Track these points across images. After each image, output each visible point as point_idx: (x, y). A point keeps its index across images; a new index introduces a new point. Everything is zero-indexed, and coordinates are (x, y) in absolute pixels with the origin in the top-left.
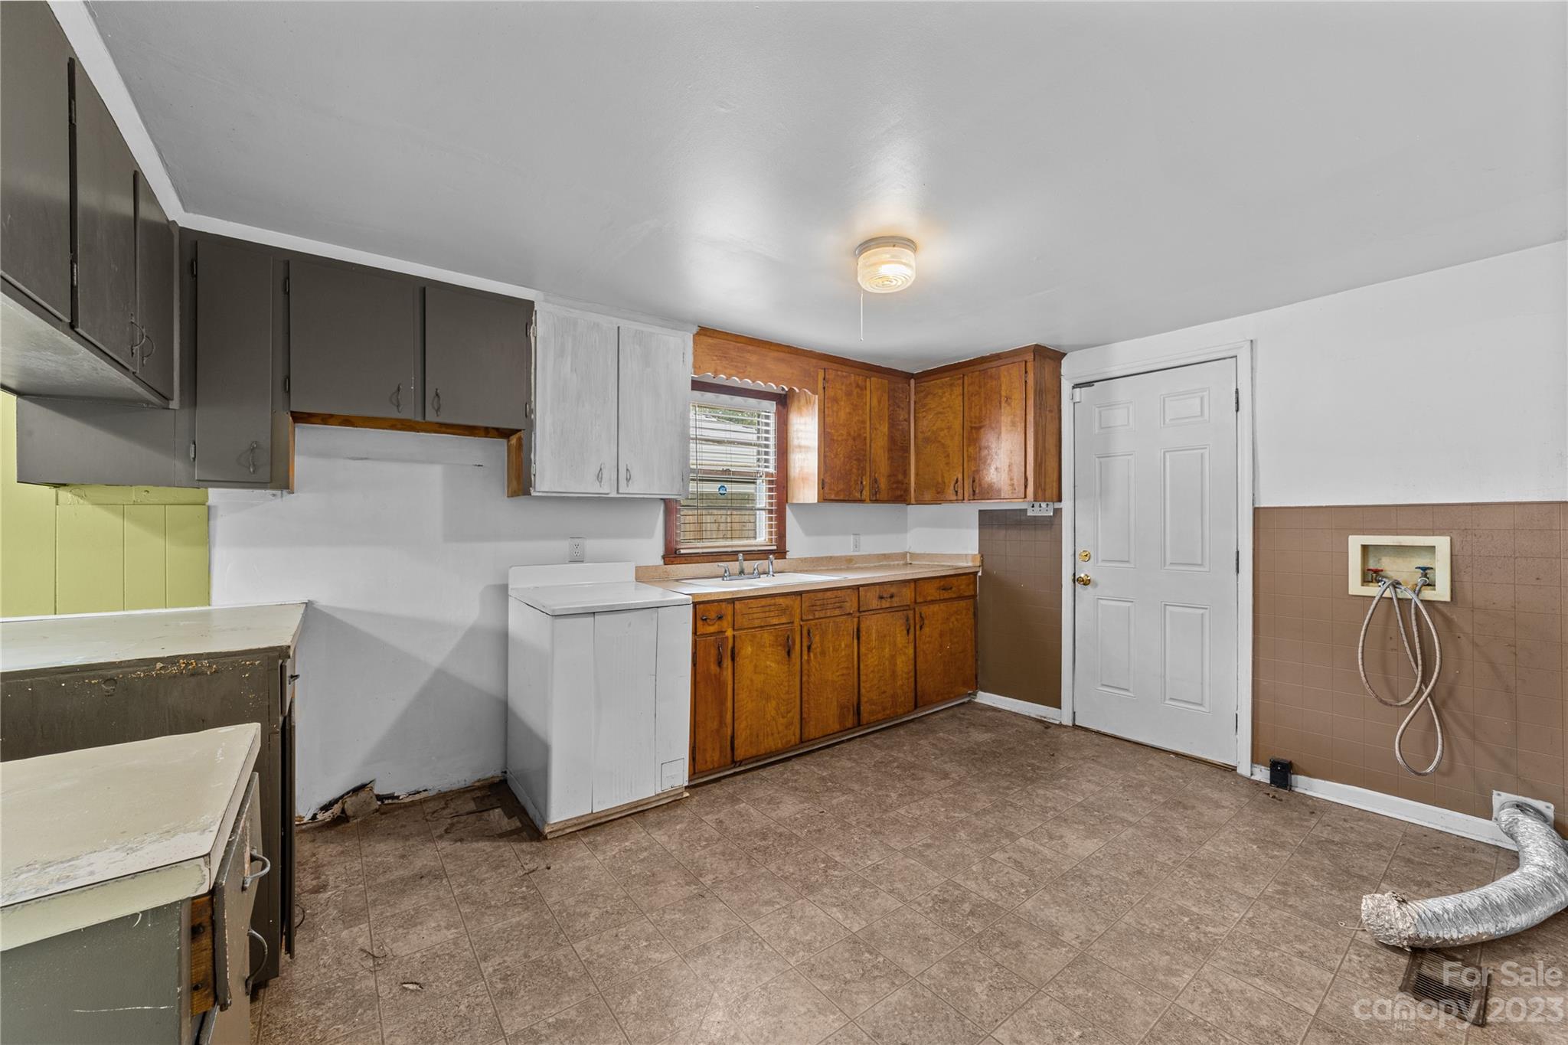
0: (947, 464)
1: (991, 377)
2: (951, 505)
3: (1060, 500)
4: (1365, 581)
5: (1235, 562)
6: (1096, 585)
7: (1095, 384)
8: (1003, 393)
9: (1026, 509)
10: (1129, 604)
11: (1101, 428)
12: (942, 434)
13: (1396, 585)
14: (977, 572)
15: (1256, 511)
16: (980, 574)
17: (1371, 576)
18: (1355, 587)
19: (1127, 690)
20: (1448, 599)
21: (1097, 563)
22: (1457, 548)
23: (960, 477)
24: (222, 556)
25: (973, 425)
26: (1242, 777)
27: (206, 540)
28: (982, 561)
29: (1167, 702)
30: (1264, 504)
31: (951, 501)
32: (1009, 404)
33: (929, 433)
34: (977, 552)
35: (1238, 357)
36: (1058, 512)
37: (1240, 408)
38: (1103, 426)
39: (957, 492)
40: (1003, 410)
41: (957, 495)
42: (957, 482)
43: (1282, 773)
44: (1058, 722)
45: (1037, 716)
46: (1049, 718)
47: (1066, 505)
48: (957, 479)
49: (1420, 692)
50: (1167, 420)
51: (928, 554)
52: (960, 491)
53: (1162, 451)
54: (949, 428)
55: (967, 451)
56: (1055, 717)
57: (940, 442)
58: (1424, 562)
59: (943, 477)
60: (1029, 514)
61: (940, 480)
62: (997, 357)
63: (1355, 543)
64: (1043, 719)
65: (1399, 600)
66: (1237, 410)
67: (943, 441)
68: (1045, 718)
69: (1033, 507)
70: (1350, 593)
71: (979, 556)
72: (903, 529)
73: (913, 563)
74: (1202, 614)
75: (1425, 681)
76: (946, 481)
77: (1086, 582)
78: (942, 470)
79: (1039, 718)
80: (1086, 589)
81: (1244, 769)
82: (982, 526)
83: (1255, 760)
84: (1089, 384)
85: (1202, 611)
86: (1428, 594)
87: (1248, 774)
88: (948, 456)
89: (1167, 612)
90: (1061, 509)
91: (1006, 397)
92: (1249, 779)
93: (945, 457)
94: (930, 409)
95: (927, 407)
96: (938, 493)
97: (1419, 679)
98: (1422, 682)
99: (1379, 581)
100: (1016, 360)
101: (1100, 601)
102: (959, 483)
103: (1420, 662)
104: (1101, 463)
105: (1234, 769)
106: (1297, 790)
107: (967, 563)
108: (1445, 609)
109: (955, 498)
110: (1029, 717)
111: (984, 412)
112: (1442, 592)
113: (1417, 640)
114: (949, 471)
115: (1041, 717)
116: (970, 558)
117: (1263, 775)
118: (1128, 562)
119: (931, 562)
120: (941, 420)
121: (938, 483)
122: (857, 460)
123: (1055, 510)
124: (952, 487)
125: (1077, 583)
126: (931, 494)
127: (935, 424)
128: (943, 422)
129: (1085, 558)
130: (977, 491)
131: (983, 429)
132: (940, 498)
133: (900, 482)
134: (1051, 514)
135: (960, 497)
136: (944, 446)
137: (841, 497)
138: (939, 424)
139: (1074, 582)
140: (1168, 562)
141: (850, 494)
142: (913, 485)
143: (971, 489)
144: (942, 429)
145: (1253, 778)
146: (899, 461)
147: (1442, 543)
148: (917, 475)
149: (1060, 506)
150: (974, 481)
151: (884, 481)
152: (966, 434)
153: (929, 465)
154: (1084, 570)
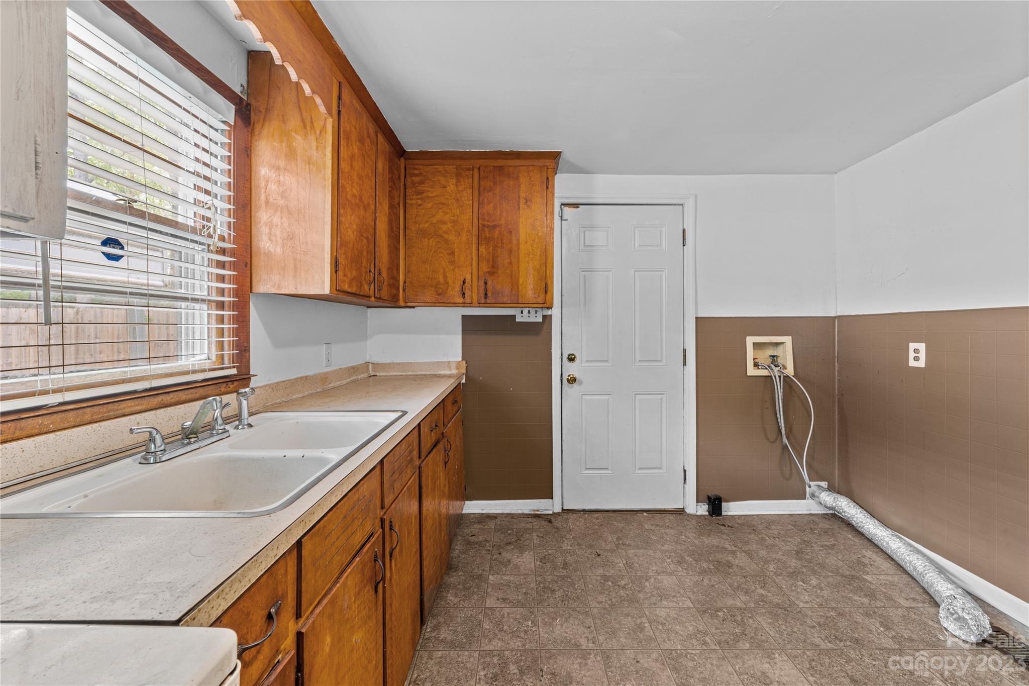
0: (452, 262)
1: (509, 176)
3: (551, 307)
4: (754, 367)
5: (682, 357)
6: (581, 383)
7: (580, 206)
8: (522, 195)
9: (515, 316)
10: (606, 397)
11: (585, 246)
12: (445, 228)
15: (698, 321)
19: (607, 469)
20: (792, 375)
21: (582, 363)
22: (796, 344)
23: (468, 280)
26: (689, 515)
28: (467, 369)
29: (637, 472)
30: (700, 315)
31: (455, 304)
32: (529, 207)
33: (426, 225)
34: (461, 359)
35: (685, 206)
36: (547, 319)
37: (686, 243)
38: (586, 244)
39: (464, 294)
40: (521, 212)
41: (464, 298)
42: (464, 282)
44: (551, 512)
45: (531, 511)
46: (542, 510)
47: (555, 312)
48: (465, 279)
50: (637, 245)
51: (399, 364)
52: (467, 293)
53: (633, 270)
54: (455, 222)
55: (478, 251)
56: (546, 508)
57: (441, 236)
59: (445, 276)
60: (518, 320)
61: (441, 279)
62: (517, 155)
63: (750, 340)
64: (536, 512)
66: (684, 245)
67: (446, 236)
68: (538, 511)
69: (522, 313)
70: (748, 374)
71: (463, 363)
72: (363, 336)
73: (378, 374)
74: (661, 399)
76: (450, 281)
77: (572, 380)
78: (444, 270)
79: (533, 513)
80: (572, 388)
81: (691, 508)
82: (465, 331)
83: (699, 500)
84: (576, 205)
85: (661, 396)
87: (694, 512)
88: (453, 253)
90: (551, 316)
91: (525, 199)
92: (695, 515)
93: (449, 254)
94: (428, 197)
95: (424, 195)
96: (439, 294)
99: (759, 366)
100: (535, 164)
101: (583, 396)
102: (466, 284)
104: (585, 277)
105: (685, 511)
106: (724, 514)
107: (451, 370)
108: (789, 381)
109: (461, 300)
110: (523, 514)
111: (498, 211)
112: (790, 370)
114: (453, 270)
115: (534, 511)
116: (453, 366)
117: (703, 510)
118: (607, 361)
119: (403, 372)
120: (444, 212)
121: (438, 283)
122: (367, 238)
123: (544, 317)
124: (458, 288)
125: (565, 381)
126: (429, 295)
127: (433, 216)
128: (445, 213)
129: (571, 359)
130: (489, 294)
131: (498, 229)
132: (441, 300)
133: (395, 279)
134: (541, 320)
135: (468, 300)
136: (447, 241)
137: (353, 290)
138: (440, 216)
139: (562, 380)
140: (638, 359)
141: (361, 286)
142: (401, 283)
143: (482, 292)
144: (445, 223)
145: (698, 514)
146: (394, 250)
147: (788, 340)
148: (408, 271)
149: (549, 312)
150: (486, 283)
151: (384, 274)
152: (475, 232)
153: (424, 262)
154: (572, 369)
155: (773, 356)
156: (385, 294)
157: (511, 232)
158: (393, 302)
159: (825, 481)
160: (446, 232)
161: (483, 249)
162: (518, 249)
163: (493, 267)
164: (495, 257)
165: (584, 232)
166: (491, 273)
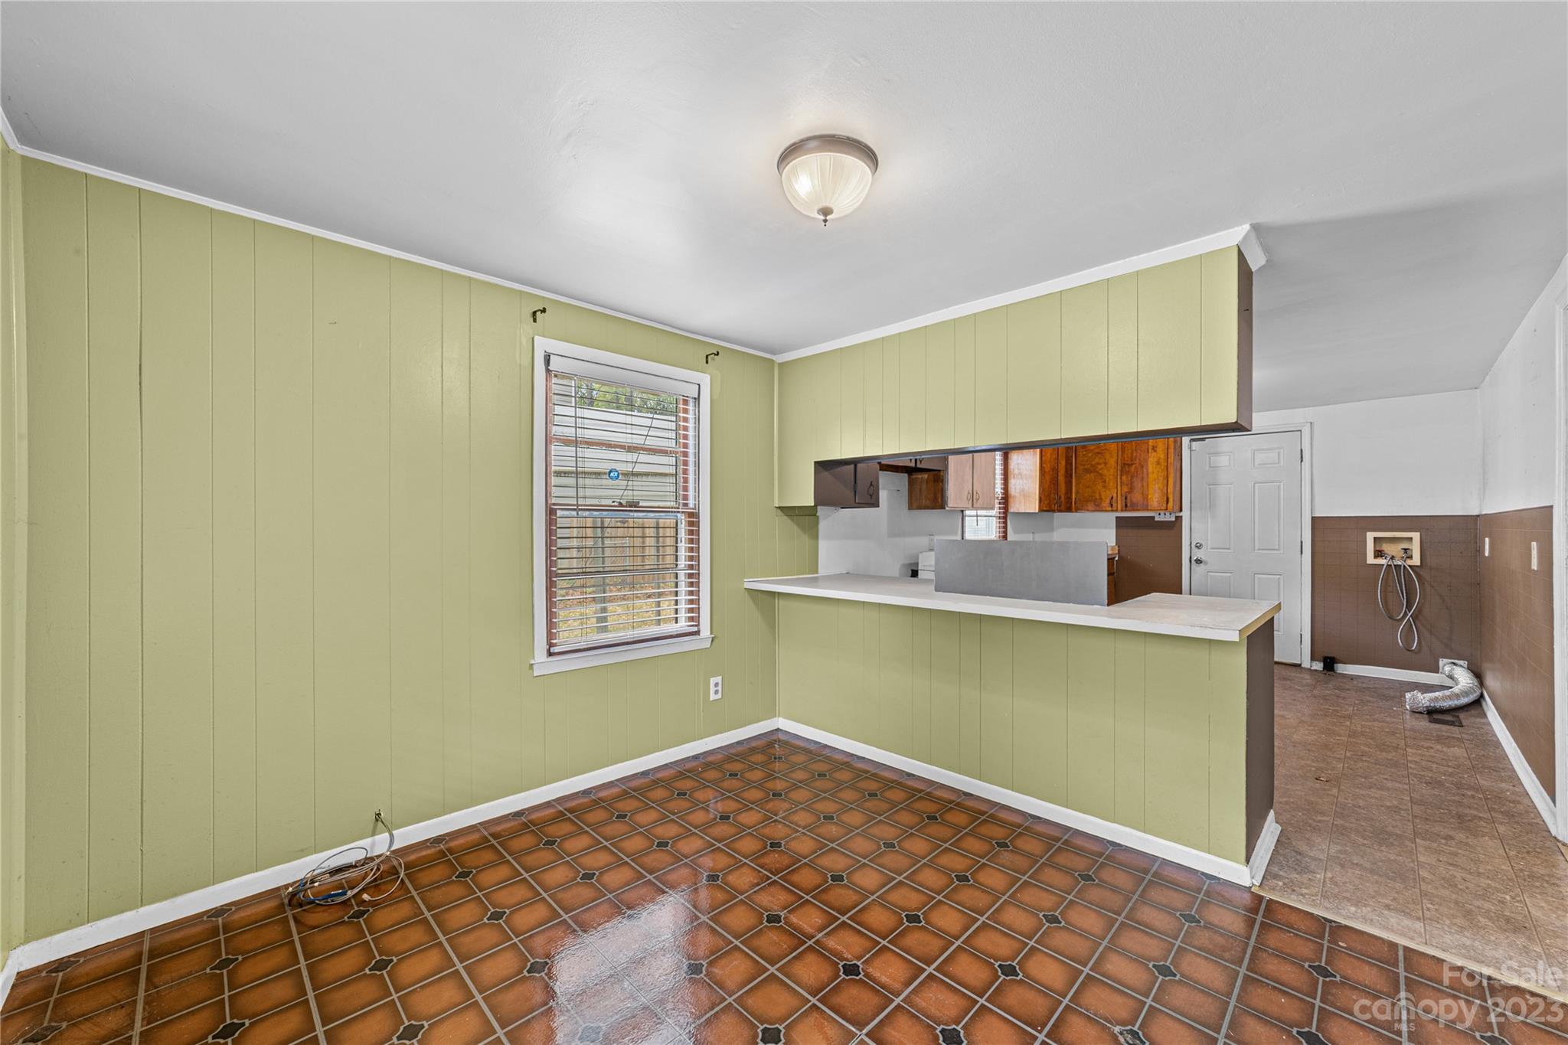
0: (1104, 487)
2: (1106, 513)
3: (1181, 511)
4: (1375, 557)
5: (1300, 547)
6: (1206, 564)
7: (1207, 439)
9: (1154, 516)
10: (1229, 574)
11: (1210, 467)
12: (1100, 467)
13: (1393, 558)
14: (1114, 558)
15: (1314, 519)
16: (1117, 559)
17: (1379, 554)
18: (1371, 559)
20: (1419, 564)
21: (1207, 550)
22: (1424, 538)
23: (1115, 495)
24: (823, 545)
25: (1126, 462)
26: (1304, 668)
27: (816, 537)
28: (1119, 550)
30: (1317, 515)
31: (1106, 511)
32: (1155, 451)
33: (1089, 466)
34: (1114, 544)
35: (1302, 431)
36: (1179, 519)
37: (1304, 459)
38: (1212, 466)
40: (1150, 454)
42: (1112, 498)
43: (1329, 664)
47: (1185, 514)
48: (1113, 496)
49: (1405, 614)
50: (1256, 464)
52: (1114, 505)
53: (1253, 482)
54: (1106, 463)
55: (1121, 478)
57: (1097, 472)
58: (1405, 545)
59: (1100, 495)
60: (1156, 519)
61: (1098, 497)
63: (1370, 536)
65: (1395, 566)
66: (1302, 461)
67: (1100, 471)
69: (1159, 515)
70: (1368, 563)
71: (1117, 547)
72: (1052, 529)
74: (1279, 578)
75: (1409, 607)
76: (1103, 497)
77: (1199, 561)
78: (1100, 491)
80: (1199, 566)
81: (1306, 663)
82: (1118, 527)
83: (1313, 658)
84: (1203, 439)
85: (1278, 576)
86: (1410, 562)
87: (1309, 667)
88: (1105, 482)
89: (1256, 579)
90: (1182, 517)
92: (1309, 669)
93: (1102, 482)
96: (1097, 505)
97: (1405, 606)
98: (1407, 607)
99: (1382, 556)
101: (1210, 572)
102: (1114, 498)
103: (1405, 597)
104: (1210, 489)
105: (1299, 665)
106: (1338, 672)
108: (1417, 569)
109: (1110, 509)
111: (1135, 454)
112: (1416, 560)
113: (1404, 586)
114: (1105, 491)
117: (1318, 666)
118: (1228, 548)
121: (1096, 498)
122: (1054, 484)
123: (1177, 517)
124: (1108, 501)
125: (1193, 561)
126: (1091, 506)
127: (1093, 460)
128: (1101, 458)
129: (1199, 546)
130: (1129, 505)
131: (1134, 466)
132: (1099, 508)
133: (1070, 498)
134: (1174, 519)
135: (1114, 508)
136: (1101, 475)
137: (1048, 509)
138: (1097, 460)
139: (1190, 561)
140: (1257, 548)
141: (1050, 506)
142: (1074, 500)
143: (1124, 504)
144: (1099, 464)
145: (1312, 668)
146: (1069, 484)
147: (1416, 536)
148: (1077, 493)
149: (1180, 514)
150: (1126, 498)
151: (1063, 497)
152: (1119, 468)
153: (1088, 487)
154: (1198, 554)
155: (1405, 549)
156: (1063, 507)
157: (1143, 467)
158: (1069, 509)
159: (1463, 660)
160: (1100, 469)
161: (1124, 478)
162: (1148, 477)
163: (1131, 488)
164: (1132, 483)
165: (1210, 458)
166: (1130, 492)
